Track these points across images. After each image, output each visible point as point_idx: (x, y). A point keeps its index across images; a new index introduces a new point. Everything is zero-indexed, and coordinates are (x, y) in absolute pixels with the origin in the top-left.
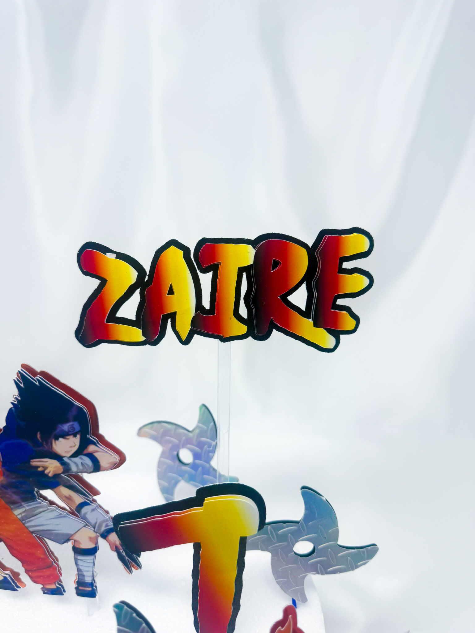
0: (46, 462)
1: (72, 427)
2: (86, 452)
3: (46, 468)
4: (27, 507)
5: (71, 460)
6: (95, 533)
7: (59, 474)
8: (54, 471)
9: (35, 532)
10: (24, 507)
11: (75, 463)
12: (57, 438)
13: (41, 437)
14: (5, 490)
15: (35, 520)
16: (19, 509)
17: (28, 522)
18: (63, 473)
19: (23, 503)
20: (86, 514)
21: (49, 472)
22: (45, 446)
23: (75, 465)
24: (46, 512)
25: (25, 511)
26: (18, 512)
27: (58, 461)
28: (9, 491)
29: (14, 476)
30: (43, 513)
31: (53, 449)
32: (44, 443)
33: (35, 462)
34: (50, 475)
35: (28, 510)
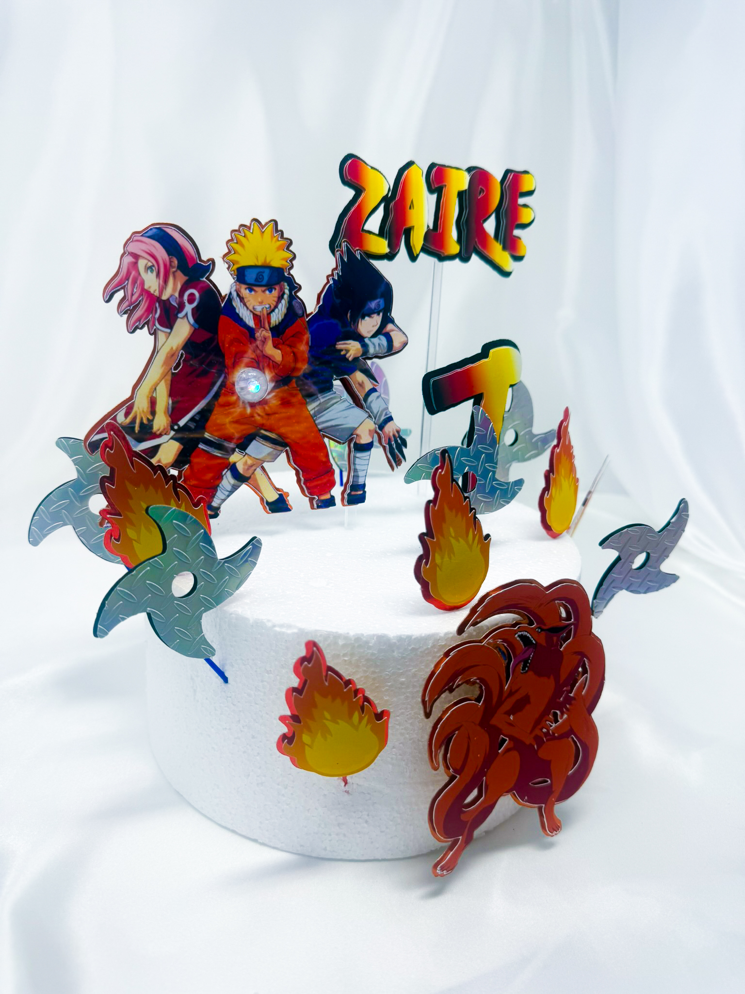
0: (350, 344)
1: (378, 305)
2: (384, 331)
3: (347, 351)
4: (322, 399)
5: (370, 341)
6: (374, 425)
7: (358, 357)
8: (355, 354)
9: (323, 429)
10: (319, 399)
11: (374, 344)
12: (363, 318)
13: (351, 316)
14: (306, 381)
15: (326, 415)
16: (314, 402)
17: (319, 418)
18: (362, 355)
19: (319, 395)
20: (371, 402)
21: (350, 356)
22: (352, 326)
23: (373, 346)
24: (339, 403)
25: (320, 404)
26: (312, 407)
27: (360, 342)
28: (309, 382)
29: (318, 363)
30: (335, 405)
31: (358, 330)
32: (352, 323)
33: (340, 345)
34: (350, 359)
35: (323, 402)
